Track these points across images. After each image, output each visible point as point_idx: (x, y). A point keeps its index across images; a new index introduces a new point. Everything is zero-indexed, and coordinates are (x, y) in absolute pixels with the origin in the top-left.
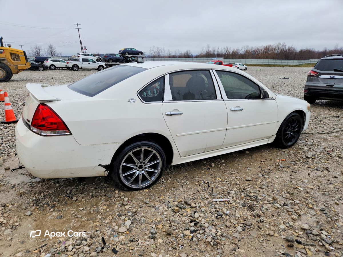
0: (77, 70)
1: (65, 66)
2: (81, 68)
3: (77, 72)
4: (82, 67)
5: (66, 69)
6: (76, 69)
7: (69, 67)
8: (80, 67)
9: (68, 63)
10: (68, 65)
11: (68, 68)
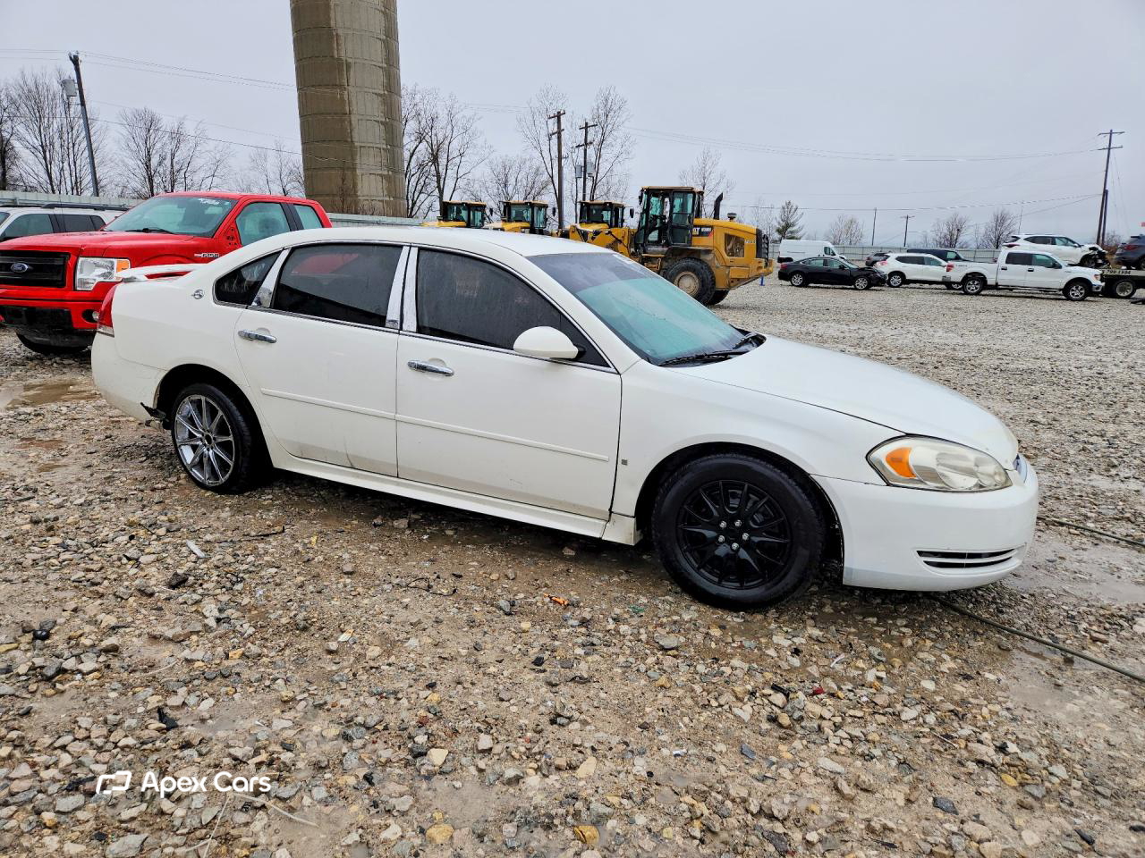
0: (978, 294)
1: (940, 279)
2: (996, 287)
3: (975, 297)
4: (997, 284)
5: (943, 286)
6: (973, 287)
7: (952, 280)
8: (991, 281)
9: (949, 268)
10: (948, 274)
11: (948, 284)
